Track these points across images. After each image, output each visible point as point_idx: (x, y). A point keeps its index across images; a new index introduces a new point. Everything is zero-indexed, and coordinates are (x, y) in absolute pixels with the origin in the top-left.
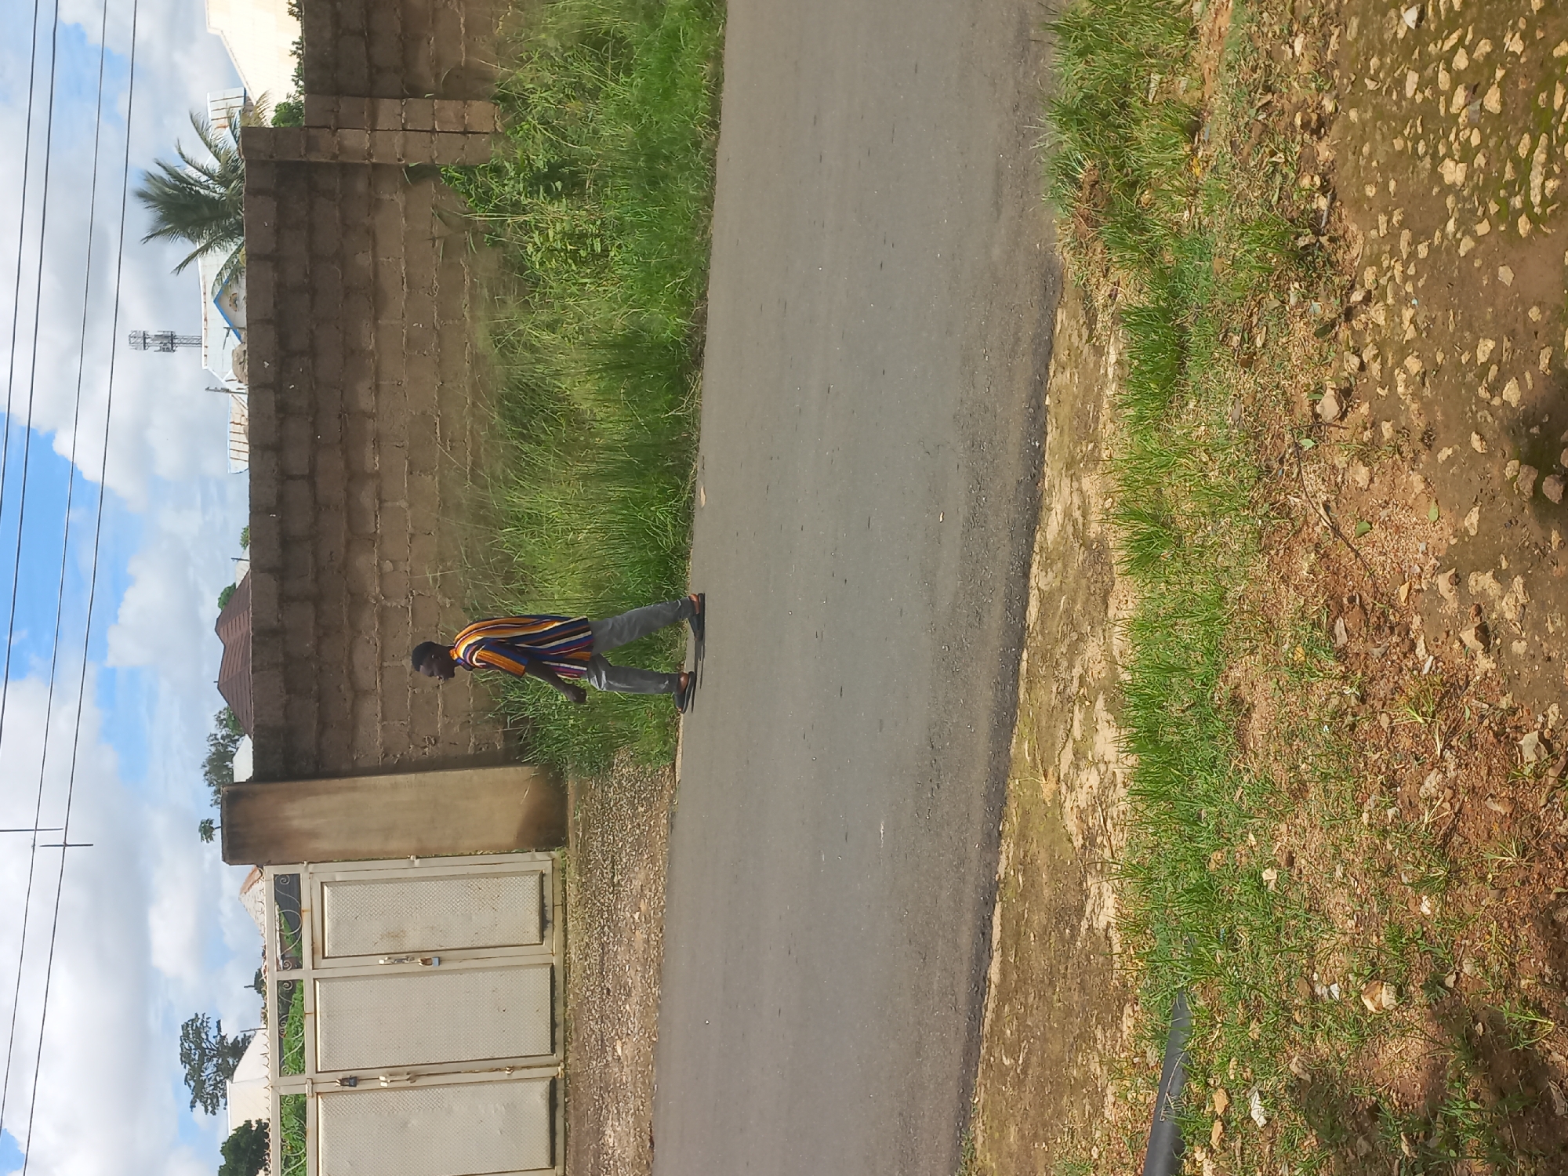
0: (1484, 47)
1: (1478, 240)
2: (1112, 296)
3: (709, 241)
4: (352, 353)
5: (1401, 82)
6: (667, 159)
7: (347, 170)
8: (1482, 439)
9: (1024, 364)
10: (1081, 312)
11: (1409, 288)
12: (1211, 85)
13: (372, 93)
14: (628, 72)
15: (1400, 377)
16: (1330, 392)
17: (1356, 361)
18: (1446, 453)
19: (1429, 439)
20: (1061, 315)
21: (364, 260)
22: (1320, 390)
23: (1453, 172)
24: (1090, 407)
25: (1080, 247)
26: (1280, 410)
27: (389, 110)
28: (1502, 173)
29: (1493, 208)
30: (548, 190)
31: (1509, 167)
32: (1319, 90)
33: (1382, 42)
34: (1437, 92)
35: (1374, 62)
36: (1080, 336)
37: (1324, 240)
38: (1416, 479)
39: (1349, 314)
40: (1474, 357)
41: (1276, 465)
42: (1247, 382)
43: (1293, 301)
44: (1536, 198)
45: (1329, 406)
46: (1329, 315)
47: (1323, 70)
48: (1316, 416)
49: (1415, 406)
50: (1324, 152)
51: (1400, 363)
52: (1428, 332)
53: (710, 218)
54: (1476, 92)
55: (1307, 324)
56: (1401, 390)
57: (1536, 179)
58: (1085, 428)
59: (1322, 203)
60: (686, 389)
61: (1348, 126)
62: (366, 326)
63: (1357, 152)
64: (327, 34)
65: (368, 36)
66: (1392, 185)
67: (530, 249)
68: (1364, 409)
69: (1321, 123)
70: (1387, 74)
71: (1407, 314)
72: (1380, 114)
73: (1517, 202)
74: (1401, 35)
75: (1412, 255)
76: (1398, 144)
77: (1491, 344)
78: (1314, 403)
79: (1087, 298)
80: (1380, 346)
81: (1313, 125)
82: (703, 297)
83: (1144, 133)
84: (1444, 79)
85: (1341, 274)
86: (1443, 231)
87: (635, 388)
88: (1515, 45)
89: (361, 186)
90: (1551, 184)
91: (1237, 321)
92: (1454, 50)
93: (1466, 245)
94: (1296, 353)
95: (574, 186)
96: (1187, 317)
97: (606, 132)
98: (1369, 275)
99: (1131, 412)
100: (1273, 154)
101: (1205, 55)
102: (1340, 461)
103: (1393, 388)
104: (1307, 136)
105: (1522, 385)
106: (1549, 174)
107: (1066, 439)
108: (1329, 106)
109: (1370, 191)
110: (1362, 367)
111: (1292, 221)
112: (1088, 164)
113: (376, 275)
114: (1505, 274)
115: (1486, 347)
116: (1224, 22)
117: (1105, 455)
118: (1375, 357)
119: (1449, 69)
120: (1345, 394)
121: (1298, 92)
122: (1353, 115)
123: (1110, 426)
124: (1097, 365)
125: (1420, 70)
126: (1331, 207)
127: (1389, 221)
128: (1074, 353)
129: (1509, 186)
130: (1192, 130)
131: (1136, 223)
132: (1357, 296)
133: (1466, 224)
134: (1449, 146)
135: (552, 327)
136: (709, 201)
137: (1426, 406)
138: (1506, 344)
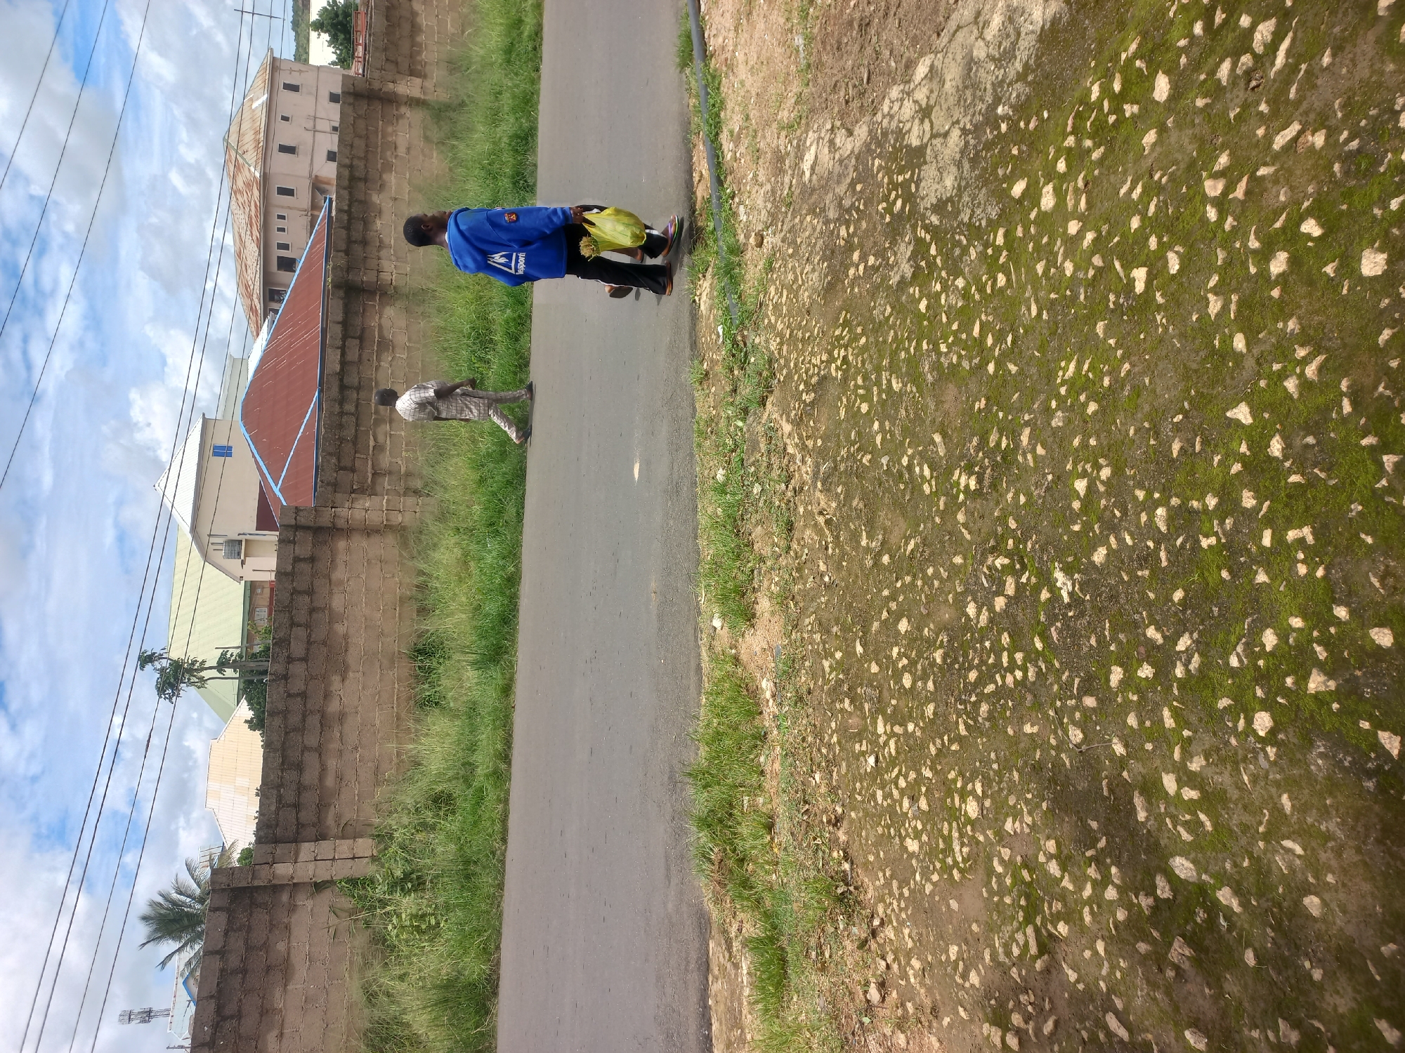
0: (912, 775)
1: (934, 884)
2: (740, 930)
3: (502, 911)
4: (265, 1012)
5: (874, 796)
6: (475, 863)
7: (275, 889)
8: (965, 1010)
9: (694, 978)
10: (723, 942)
11: (904, 916)
12: (776, 801)
13: (296, 840)
14: (453, 813)
15: (911, 972)
16: (873, 985)
17: (883, 964)
18: (946, 1021)
19: (935, 1011)
20: (712, 944)
21: (281, 946)
22: (867, 984)
23: (913, 846)
24: (736, 1005)
25: (718, 901)
26: (847, 999)
27: (307, 849)
28: (938, 845)
29: (938, 865)
30: (402, 890)
31: (940, 840)
32: (833, 801)
33: (860, 774)
34: (894, 801)
35: (858, 785)
36: (724, 957)
37: (852, 888)
38: (934, 1039)
39: (874, 933)
40: (948, 956)
41: (850, 1037)
42: (824, 982)
43: (841, 927)
44: (960, 859)
45: (874, 994)
46: (863, 935)
47: (833, 790)
48: (868, 1001)
49: (922, 991)
50: (843, 837)
51: (908, 963)
52: (919, 941)
53: (502, 897)
54: (914, 799)
55: (852, 941)
56: (912, 980)
57: (957, 848)
58: (735, 1022)
59: (846, 866)
60: (487, 1012)
61: (852, 821)
62: (278, 993)
63: (860, 836)
64: (273, 808)
65: (297, 806)
66: (882, 853)
67: (390, 927)
68: (894, 994)
69: (837, 820)
70: (866, 792)
71: (906, 931)
72: (867, 814)
73: (949, 861)
74: (869, 770)
75: (901, 894)
76: (880, 830)
77: (956, 948)
78: (866, 992)
79: (725, 932)
80: (895, 952)
81: (833, 820)
82: (498, 948)
83: (744, 830)
84: (896, 793)
85: (864, 908)
86: (914, 879)
87: (455, 1014)
88: (927, 773)
89: (285, 897)
90: (965, 850)
91: (813, 941)
92: (897, 777)
93: (928, 888)
94: (850, 961)
95: (419, 885)
96: (784, 941)
97: (440, 849)
98: (880, 909)
99: (760, 1006)
100: (815, 839)
101: (770, 784)
102: (888, 1031)
103: (908, 980)
104: (831, 828)
105: (979, 973)
106: (962, 844)
107: (724, 1028)
108: (839, 810)
109: (871, 858)
110: (888, 967)
111: (832, 878)
112: (716, 850)
113: (288, 954)
114: (954, 904)
115: (953, 950)
116: (777, 766)
117: (749, 1037)
118: (894, 960)
119: (897, 788)
120: (882, 985)
121: (822, 804)
122: (853, 814)
123: (749, 1016)
124: (736, 975)
125: (883, 788)
126: (852, 869)
127: (884, 875)
128: (722, 969)
129: (943, 851)
130: (770, 827)
131: (746, 884)
132: (876, 922)
133: (926, 875)
134: (906, 830)
135: (402, 978)
136: (501, 886)
137: (929, 990)
138: (964, 947)
